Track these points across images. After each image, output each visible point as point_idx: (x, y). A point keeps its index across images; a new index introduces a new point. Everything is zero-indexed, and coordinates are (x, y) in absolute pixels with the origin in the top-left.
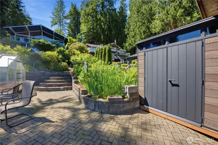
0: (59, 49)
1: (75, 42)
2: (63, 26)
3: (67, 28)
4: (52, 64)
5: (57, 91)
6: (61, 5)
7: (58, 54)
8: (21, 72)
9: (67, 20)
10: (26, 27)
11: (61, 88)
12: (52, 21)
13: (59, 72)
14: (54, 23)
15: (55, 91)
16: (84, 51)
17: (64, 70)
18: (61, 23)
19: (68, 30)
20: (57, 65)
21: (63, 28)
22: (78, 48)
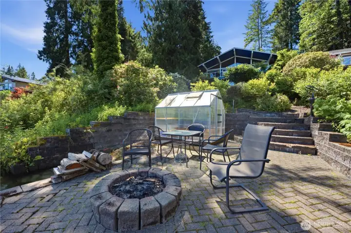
0: (267, 73)
1: (294, 56)
2: (263, 40)
3: (269, 40)
4: (258, 100)
5: (278, 150)
6: (259, 6)
7: (269, 82)
8: (221, 114)
9: (269, 26)
10: (218, 58)
11: (288, 147)
12: (245, 39)
13: (273, 114)
14: (249, 40)
15: (275, 150)
16: (327, 66)
17: (282, 110)
18: (260, 36)
19: (271, 42)
20: (269, 101)
21: (263, 43)
22: (308, 63)
